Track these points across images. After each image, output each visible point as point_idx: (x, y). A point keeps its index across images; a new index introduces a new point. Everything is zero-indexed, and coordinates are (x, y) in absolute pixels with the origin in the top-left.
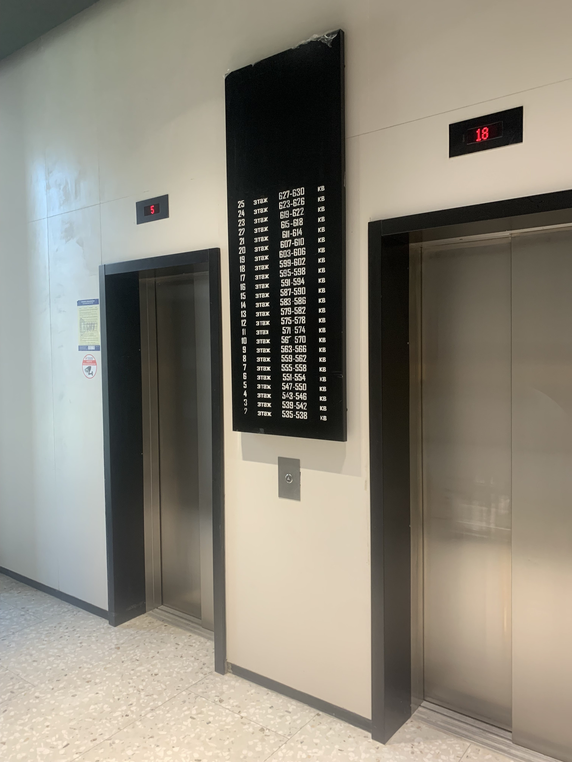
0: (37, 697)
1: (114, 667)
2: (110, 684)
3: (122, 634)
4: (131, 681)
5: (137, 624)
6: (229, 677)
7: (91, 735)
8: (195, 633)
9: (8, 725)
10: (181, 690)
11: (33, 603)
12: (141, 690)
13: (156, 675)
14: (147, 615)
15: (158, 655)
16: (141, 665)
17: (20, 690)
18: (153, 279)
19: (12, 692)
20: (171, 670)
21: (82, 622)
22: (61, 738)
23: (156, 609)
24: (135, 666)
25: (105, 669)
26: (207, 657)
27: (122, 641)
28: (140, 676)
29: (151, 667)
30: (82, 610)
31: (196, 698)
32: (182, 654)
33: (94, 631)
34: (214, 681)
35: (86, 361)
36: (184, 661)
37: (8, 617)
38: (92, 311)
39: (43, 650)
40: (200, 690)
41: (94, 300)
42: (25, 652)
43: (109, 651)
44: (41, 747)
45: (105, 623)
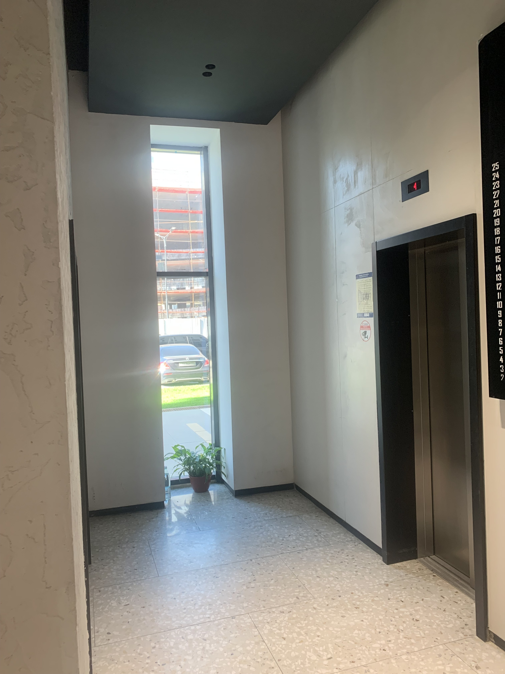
0: (315, 608)
1: (380, 602)
2: (374, 616)
3: (392, 573)
4: (393, 619)
5: (408, 567)
6: (490, 646)
7: (351, 657)
8: (463, 591)
9: (290, 624)
10: (439, 643)
11: (325, 527)
12: (401, 631)
13: (417, 620)
14: (418, 561)
15: (422, 602)
16: (405, 607)
17: (303, 598)
18: (422, 250)
19: (298, 598)
20: (432, 621)
21: (361, 553)
22: (326, 650)
23: (428, 558)
24: (399, 607)
25: (373, 601)
26: (471, 619)
27: (391, 580)
28: (402, 617)
29: (414, 612)
30: (362, 542)
31: (452, 656)
32: (446, 608)
33: (369, 564)
34: (474, 645)
35: (363, 326)
36: (447, 616)
37: (305, 535)
38: (366, 283)
39: (326, 570)
40: (457, 650)
41: (368, 273)
42: (312, 567)
43: (379, 585)
44: (310, 652)
45: (379, 560)
